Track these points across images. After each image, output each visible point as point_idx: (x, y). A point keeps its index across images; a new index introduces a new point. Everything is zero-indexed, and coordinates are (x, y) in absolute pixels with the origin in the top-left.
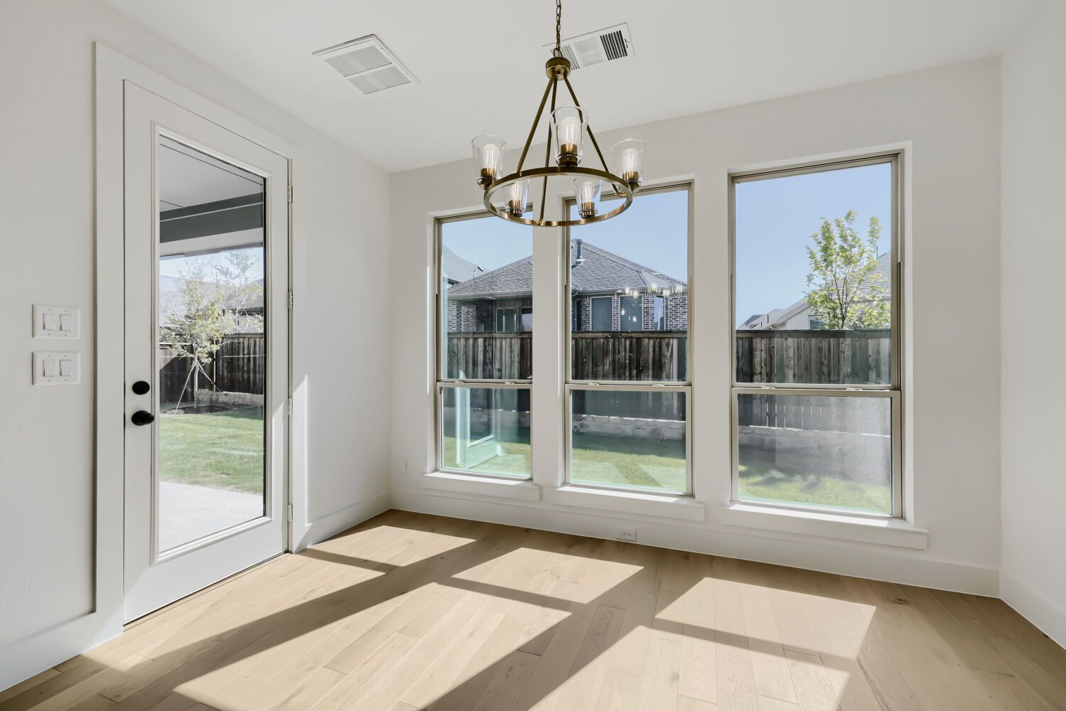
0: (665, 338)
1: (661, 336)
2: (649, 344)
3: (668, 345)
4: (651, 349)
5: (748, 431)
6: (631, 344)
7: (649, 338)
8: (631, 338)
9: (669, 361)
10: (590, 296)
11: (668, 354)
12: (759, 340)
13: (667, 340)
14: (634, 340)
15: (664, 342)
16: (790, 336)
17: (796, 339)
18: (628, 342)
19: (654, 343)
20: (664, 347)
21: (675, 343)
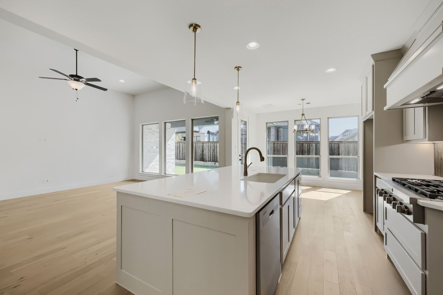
0: (311, 143)
1: (309, 143)
2: (306, 145)
3: (312, 145)
4: (306, 147)
5: (338, 172)
6: (300, 145)
7: (306, 143)
8: (300, 143)
9: (312, 150)
10: (282, 127)
11: (312, 148)
12: (341, 144)
13: (311, 144)
14: (301, 144)
15: (311, 145)
16: (351, 143)
17: (353, 144)
18: (299, 144)
19: (307, 145)
20: (311, 146)
21: (314, 145)
